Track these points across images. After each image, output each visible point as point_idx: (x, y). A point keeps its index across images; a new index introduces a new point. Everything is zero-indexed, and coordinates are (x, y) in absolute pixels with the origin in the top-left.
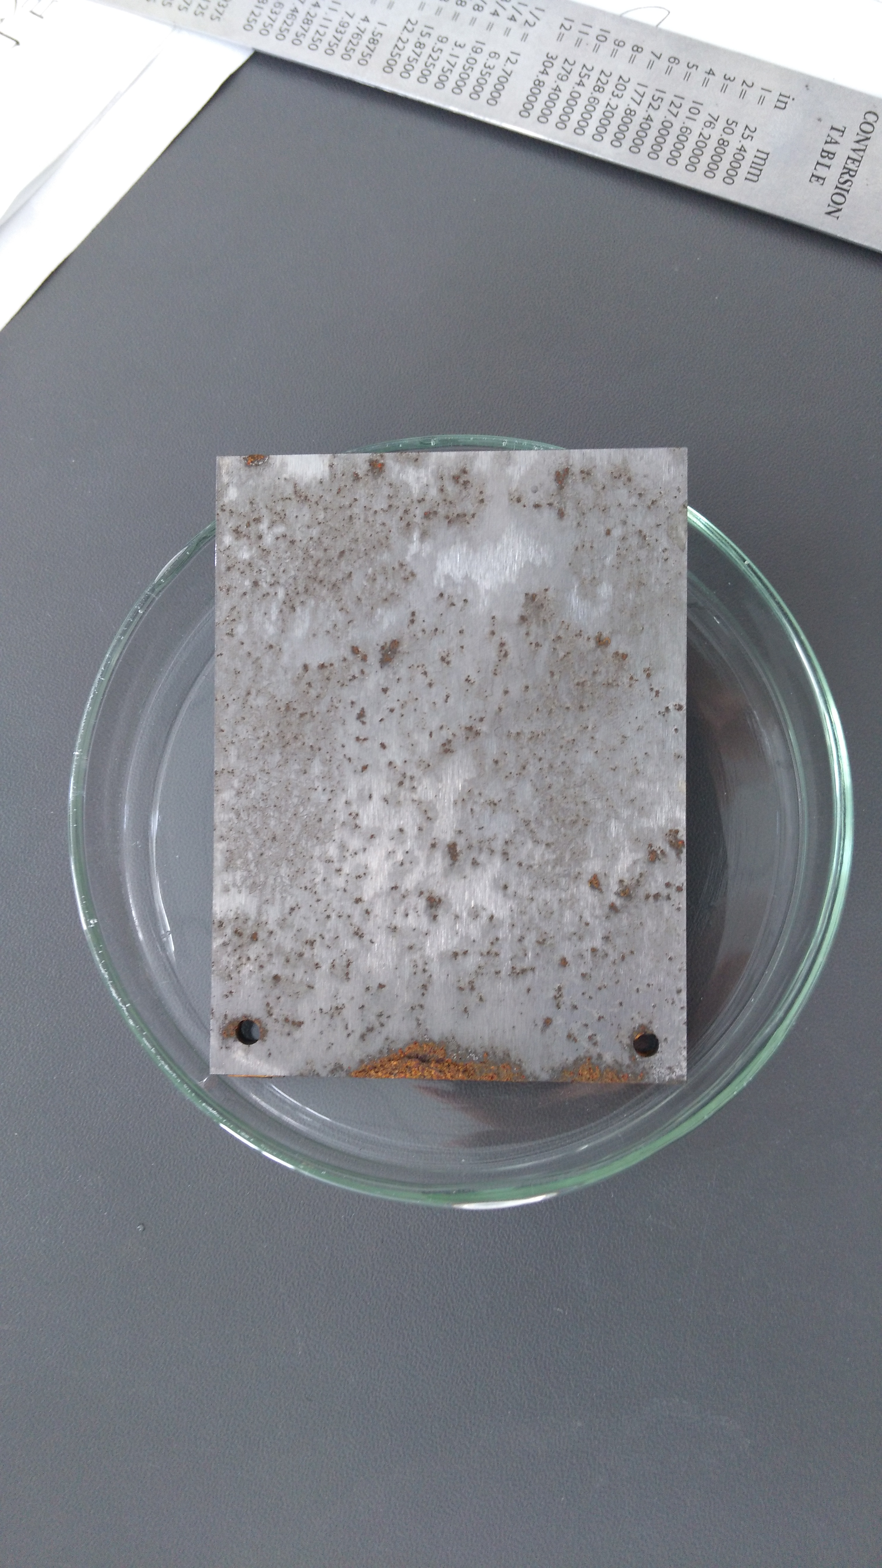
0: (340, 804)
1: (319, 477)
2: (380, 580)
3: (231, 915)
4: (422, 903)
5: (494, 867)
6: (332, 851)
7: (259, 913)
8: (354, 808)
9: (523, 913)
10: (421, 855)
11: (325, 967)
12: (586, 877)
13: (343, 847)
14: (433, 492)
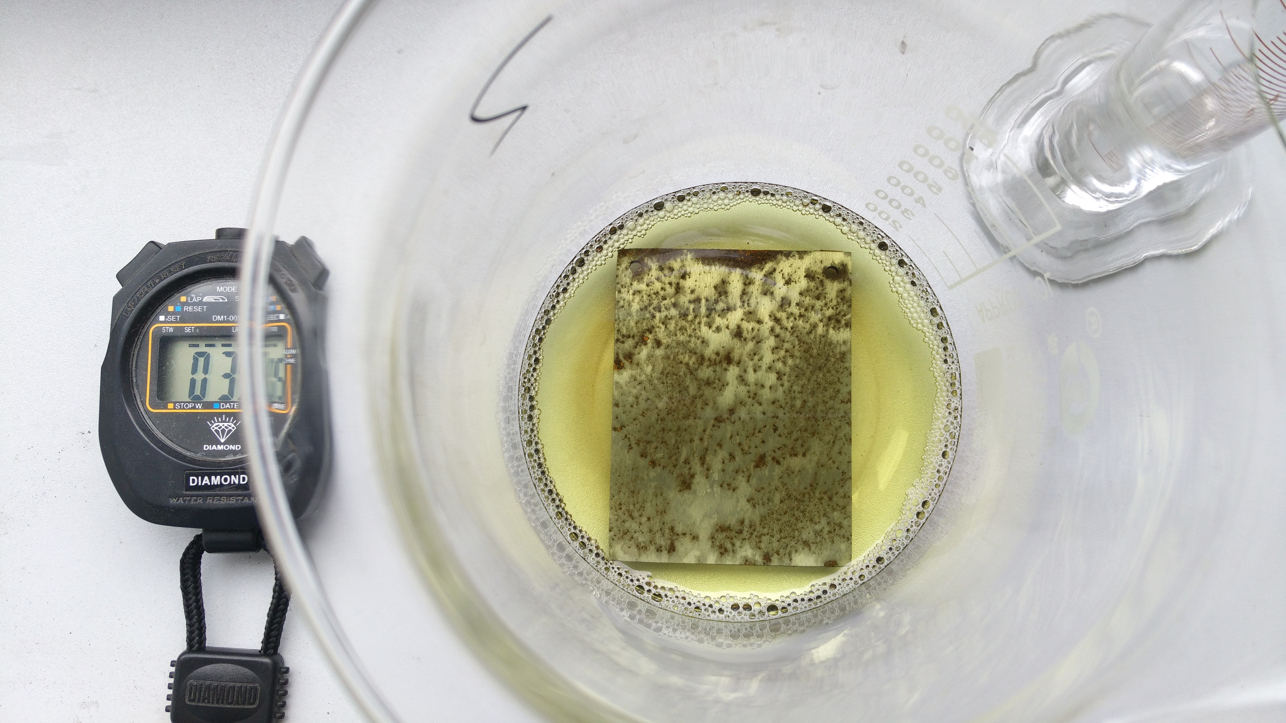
0: (786, 384)
1: (797, 554)
2: (765, 500)
3: (842, 330)
4: (745, 334)
5: (709, 352)
6: (790, 362)
7: (827, 331)
8: (779, 382)
9: (695, 330)
10: (745, 358)
11: (793, 304)
12: (662, 347)
13: (785, 363)
14: (738, 543)
